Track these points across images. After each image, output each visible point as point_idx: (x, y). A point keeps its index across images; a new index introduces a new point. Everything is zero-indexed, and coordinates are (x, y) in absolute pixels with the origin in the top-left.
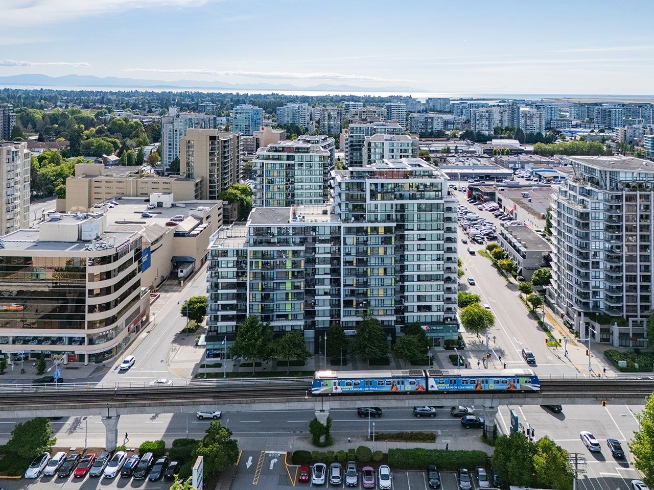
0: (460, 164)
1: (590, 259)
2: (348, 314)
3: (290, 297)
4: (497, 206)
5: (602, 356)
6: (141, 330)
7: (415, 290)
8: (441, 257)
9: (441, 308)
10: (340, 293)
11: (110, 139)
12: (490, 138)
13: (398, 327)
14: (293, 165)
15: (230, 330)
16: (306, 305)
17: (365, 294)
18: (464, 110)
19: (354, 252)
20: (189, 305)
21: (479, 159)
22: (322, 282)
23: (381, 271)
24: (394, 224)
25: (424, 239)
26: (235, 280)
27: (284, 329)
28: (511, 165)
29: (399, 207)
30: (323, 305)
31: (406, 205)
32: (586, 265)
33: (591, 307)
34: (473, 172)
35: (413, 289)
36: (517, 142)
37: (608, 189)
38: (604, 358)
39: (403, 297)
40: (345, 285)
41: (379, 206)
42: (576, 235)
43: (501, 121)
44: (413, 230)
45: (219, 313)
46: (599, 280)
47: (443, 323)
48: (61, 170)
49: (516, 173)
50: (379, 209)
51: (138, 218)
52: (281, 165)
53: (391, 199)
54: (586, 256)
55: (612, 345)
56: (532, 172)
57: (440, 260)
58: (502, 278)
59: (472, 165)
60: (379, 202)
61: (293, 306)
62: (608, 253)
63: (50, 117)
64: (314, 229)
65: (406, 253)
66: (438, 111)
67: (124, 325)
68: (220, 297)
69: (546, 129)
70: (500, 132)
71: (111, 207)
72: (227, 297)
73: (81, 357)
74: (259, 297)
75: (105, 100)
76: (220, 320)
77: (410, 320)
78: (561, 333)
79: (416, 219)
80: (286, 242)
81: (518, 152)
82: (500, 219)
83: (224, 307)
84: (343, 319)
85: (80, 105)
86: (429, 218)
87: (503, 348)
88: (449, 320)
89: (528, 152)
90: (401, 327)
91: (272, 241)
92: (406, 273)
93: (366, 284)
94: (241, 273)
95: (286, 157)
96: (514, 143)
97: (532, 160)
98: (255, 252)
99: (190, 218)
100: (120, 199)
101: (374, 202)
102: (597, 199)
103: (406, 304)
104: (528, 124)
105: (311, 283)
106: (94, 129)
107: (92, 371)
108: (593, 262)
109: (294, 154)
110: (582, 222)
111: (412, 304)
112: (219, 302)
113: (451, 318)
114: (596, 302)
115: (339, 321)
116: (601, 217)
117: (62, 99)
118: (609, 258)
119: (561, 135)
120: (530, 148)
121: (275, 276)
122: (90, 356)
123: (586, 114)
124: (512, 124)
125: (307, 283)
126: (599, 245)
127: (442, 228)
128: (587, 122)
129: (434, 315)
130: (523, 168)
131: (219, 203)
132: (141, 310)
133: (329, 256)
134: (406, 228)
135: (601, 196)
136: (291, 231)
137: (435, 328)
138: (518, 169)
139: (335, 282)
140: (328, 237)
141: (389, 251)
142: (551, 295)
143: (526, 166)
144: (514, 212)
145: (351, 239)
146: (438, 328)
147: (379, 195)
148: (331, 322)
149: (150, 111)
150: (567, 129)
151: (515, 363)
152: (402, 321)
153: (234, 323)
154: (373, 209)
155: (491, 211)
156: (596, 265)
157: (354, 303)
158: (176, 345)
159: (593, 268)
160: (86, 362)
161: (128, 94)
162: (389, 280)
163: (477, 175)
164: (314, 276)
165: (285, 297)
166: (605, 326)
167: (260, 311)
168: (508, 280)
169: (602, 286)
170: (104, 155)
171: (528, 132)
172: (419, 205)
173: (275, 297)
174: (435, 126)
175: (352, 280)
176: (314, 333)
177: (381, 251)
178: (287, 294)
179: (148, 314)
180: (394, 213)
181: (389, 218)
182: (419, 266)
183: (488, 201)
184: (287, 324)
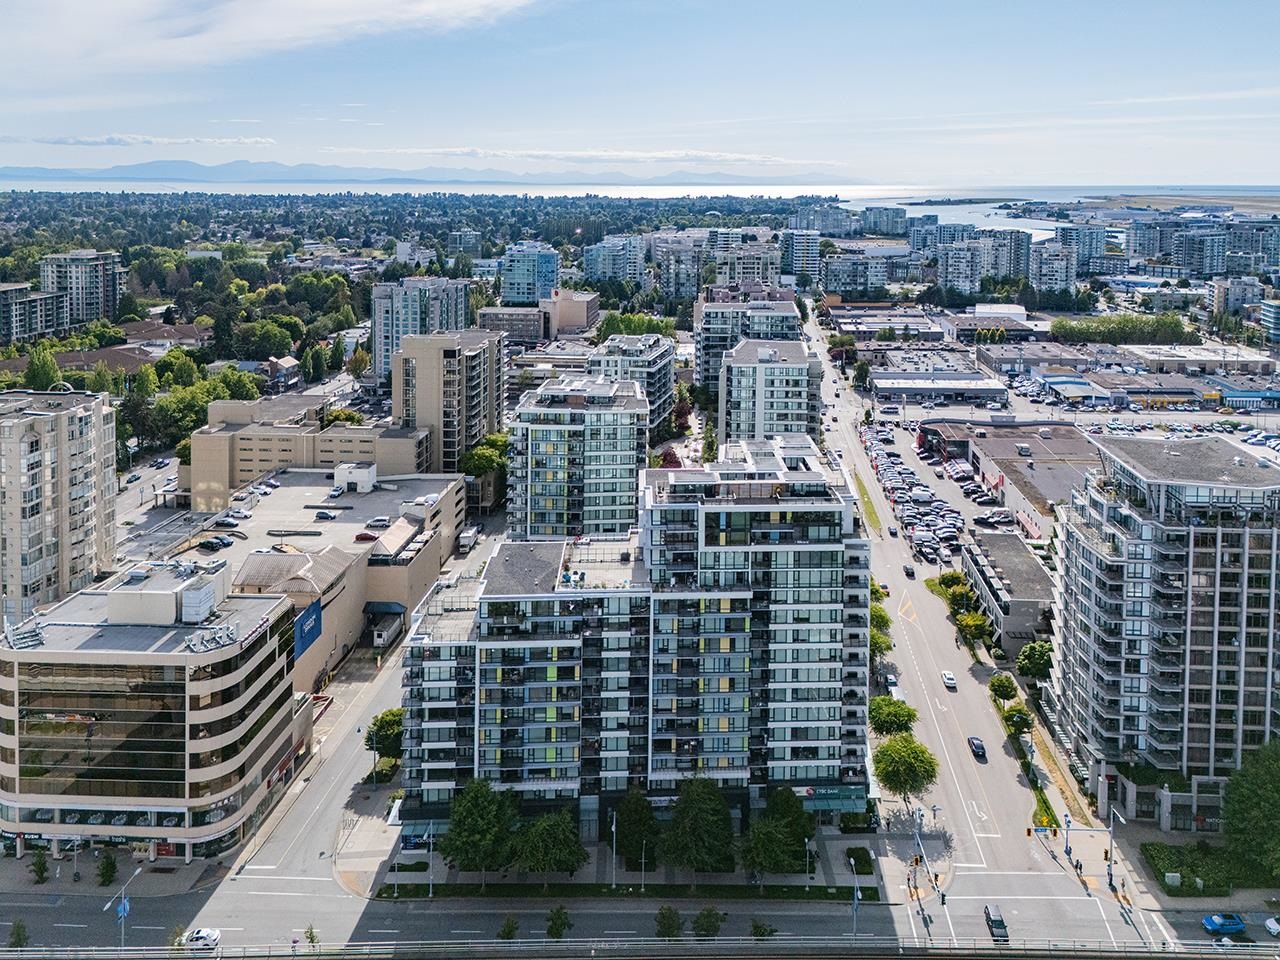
0: (910, 368)
1: (1123, 655)
2: (662, 766)
3: (553, 735)
4: (970, 471)
5: (1135, 853)
6: (294, 776)
7: (788, 718)
8: (838, 654)
9: (837, 752)
10: (647, 724)
11: (286, 319)
12: (970, 301)
13: (755, 788)
14: (581, 434)
15: (444, 796)
16: (584, 748)
17: (694, 726)
18: (929, 237)
19: (673, 646)
20: (381, 728)
21: (945, 354)
22: (613, 704)
23: (725, 684)
24: (749, 595)
25: (807, 620)
26: (453, 704)
27: (542, 795)
28: (1006, 367)
29: (760, 557)
30: (615, 748)
31: (774, 555)
32: (1113, 667)
33: (1121, 746)
34: (932, 386)
35: (784, 717)
36: (1021, 310)
37: (1162, 519)
38: (1140, 861)
39: (767, 731)
40: (656, 711)
41: (722, 556)
42: (1098, 603)
43: (995, 266)
44: (785, 602)
45: (425, 766)
46: (1138, 695)
47: (838, 780)
48: (193, 398)
49: (1015, 384)
50: (722, 562)
51: (308, 520)
52: (560, 434)
53: (744, 543)
54: (1114, 649)
55: (1157, 825)
56: (1044, 384)
57: (835, 661)
58: (964, 649)
59: (931, 371)
60: (722, 549)
61: (559, 753)
62: (1157, 646)
63: (189, 267)
64: (600, 602)
65: (772, 647)
66: (882, 234)
67: (260, 778)
68: (426, 735)
69: (1079, 275)
70: (992, 288)
71: (265, 494)
72: (440, 735)
73: (180, 849)
74: (496, 735)
75: (292, 217)
76: (426, 779)
77: (778, 776)
78: (1063, 793)
79: (791, 581)
80: (548, 630)
81: (1021, 336)
82: (974, 500)
83: (434, 755)
84: (652, 776)
85: (247, 230)
86: (815, 580)
87: (951, 830)
88: (851, 773)
89: (1042, 336)
90: (760, 788)
91: (522, 627)
92: (771, 686)
93: (695, 708)
94: (465, 692)
95: (568, 418)
96: (1015, 313)
97: (1046, 356)
98: (489, 653)
99: (402, 522)
100: (284, 472)
101: (712, 549)
102: (1140, 538)
103: (770, 745)
104: (1044, 272)
105: (593, 706)
106: (264, 290)
107: (196, 878)
108: (1127, 660)
109: (585, 412)
110: (1109, 582)
111: (782, 745)
112: (425, 746)
113: (854, 771)
114: (1130, 738)
115: (646, 778)
116: (1147, 574)
117: (218, 216)
118: (1158, 657)
119: (1107, 292)
120: (1045, 324)
121: (527, 695)
122: (195, 846)
123: (1158, 244)
124: (1017, 272)
125: (587, 707)
126: (1140, 628)
127: (839, 599)
128: (1158, 261)
129: (822, 765)
130: (1028, 371)
131: (459, 479)
132: (295, 741)
133: (627, 654)
134: (773, 598)
135: (1147, 533)
136: (557, 608)
137: (823, 791)
138: (1017, 376)
139: (638, 704)
140: (626, 619)
141: (739, 645)
142: (1049, 702)
143: (1033, 369)
144: (1001, 488)
145: (669, 622)
146: (829, 792)
147: (723, 536)
148: (630, 780)
149: (367, 244)
150: (1120, 278)
151: (969, 869)
152: (761, 776)
153: (451, 785)
154: (710, 562)
155: (957, 480)
156: (1133, 666)
157: (674, 745)
158: (351, 815)
159: (1127, 671)
160: (188, 858)
161: (334, 202)
162: (740, 701)
163: (939, 392)
164: (599, 692)
165: (544, 735)
166: (1146, 789)
167: (498, 761)
168: (974, 655)
169: (1143, 707)
170: (272, 359)
171: (1044, 287)
172: (797, 554)
173: (526, 736)
174: (872, 279)
175: (669, 701)
176: (597, 801)
177: (725, 644)
178: (548, 730)
179: (310, 740)
180: (750, 570)
181: (740, 580)
182: (795, 673)
183: (955, 458)
184: (549, 787)
